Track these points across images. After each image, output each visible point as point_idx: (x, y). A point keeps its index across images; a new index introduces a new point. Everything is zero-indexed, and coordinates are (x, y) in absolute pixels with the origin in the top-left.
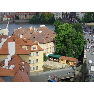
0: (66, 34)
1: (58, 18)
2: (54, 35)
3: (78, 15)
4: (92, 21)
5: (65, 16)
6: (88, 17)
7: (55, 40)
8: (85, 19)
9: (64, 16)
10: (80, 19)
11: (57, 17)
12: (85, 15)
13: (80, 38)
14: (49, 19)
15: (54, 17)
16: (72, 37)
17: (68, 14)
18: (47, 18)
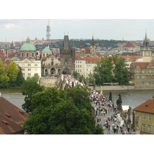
0: (53, 114)
1: (32, 75)
2: (22, 116)
3: (80, 68)
4: (114, 81)
5: (49, 71)
6: (102, 72)
8: (96, 76)
9: (46, 71)
10: (85, 77)
11: (29, 72)
12: (95, 67)
13: (85, 122)
14: (11, 79)
15: (23, 72)
16: (65, 120)
17: (57, 65)
18: (5, 77)
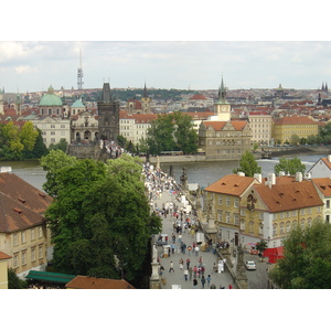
0: (88, 198)
1: (57, 141)
2: (43, 201)
3: (126, 131)
4: (176, 149)
5: (82, 136)
6: (158, 136)
7: (49, 219)
8: (150, 142)
9: (78, 134)
10: (135, 143)
11: (53, 137)
12: (149, 129)
13: (135, 208)
14: (26, 147)
15: (44, 137)
16: (106, 205)
17: (93, 126)
18: (16, 144)
